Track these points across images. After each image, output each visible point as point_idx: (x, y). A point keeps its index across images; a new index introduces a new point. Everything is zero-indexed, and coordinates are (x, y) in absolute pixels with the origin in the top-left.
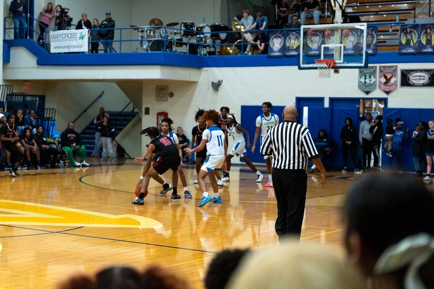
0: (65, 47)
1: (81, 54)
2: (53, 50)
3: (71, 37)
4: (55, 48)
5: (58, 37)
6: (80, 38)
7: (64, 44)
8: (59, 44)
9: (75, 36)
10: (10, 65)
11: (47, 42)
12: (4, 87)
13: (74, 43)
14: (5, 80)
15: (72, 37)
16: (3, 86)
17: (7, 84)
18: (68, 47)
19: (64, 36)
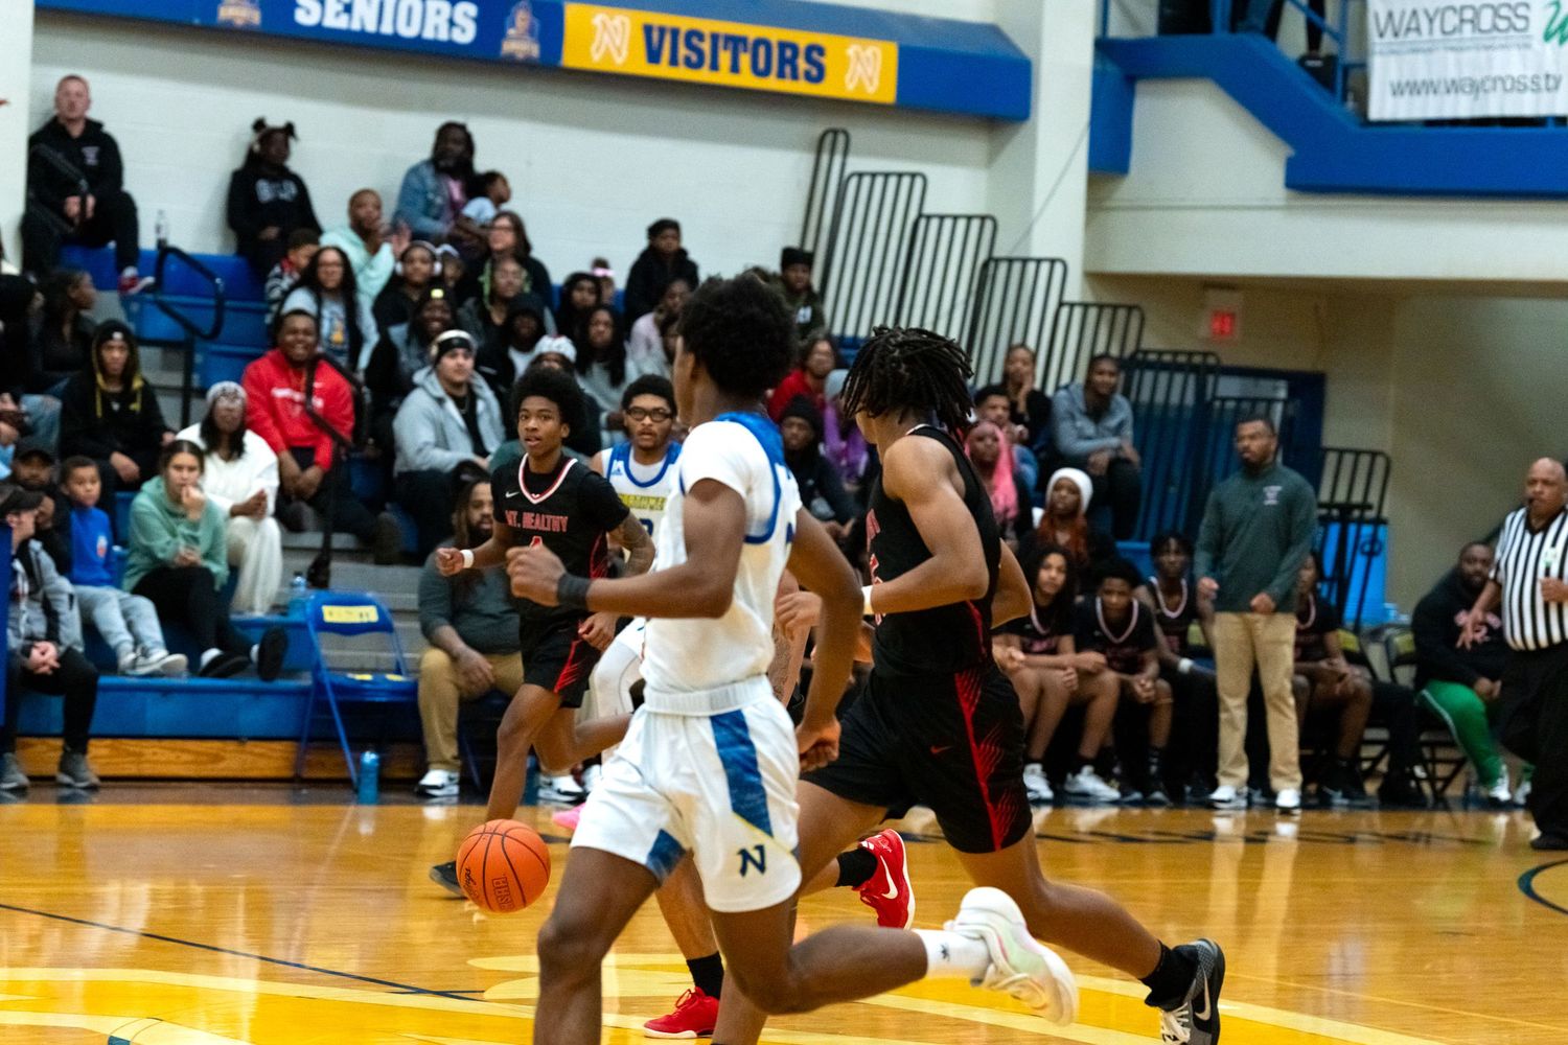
0: (1454, 87)
1: (1551, 128)
2: (1383, 105)
3: (1495, 27)
4: (1398, 90)
5: (1418, 30)
6: (1548, 37)
7: (1448, 65)
8: (1419, 68)
9: (1520, 24)
10: (1129, 188)
11: (1350, 57)
12: (1093, 312)
13: (1510, 62)
14: (1094, 277)
15: (1502, 24)
16: (1086, 306)
17: (1108, 299)
18: (1476, 88)
19: (1452, 20)
